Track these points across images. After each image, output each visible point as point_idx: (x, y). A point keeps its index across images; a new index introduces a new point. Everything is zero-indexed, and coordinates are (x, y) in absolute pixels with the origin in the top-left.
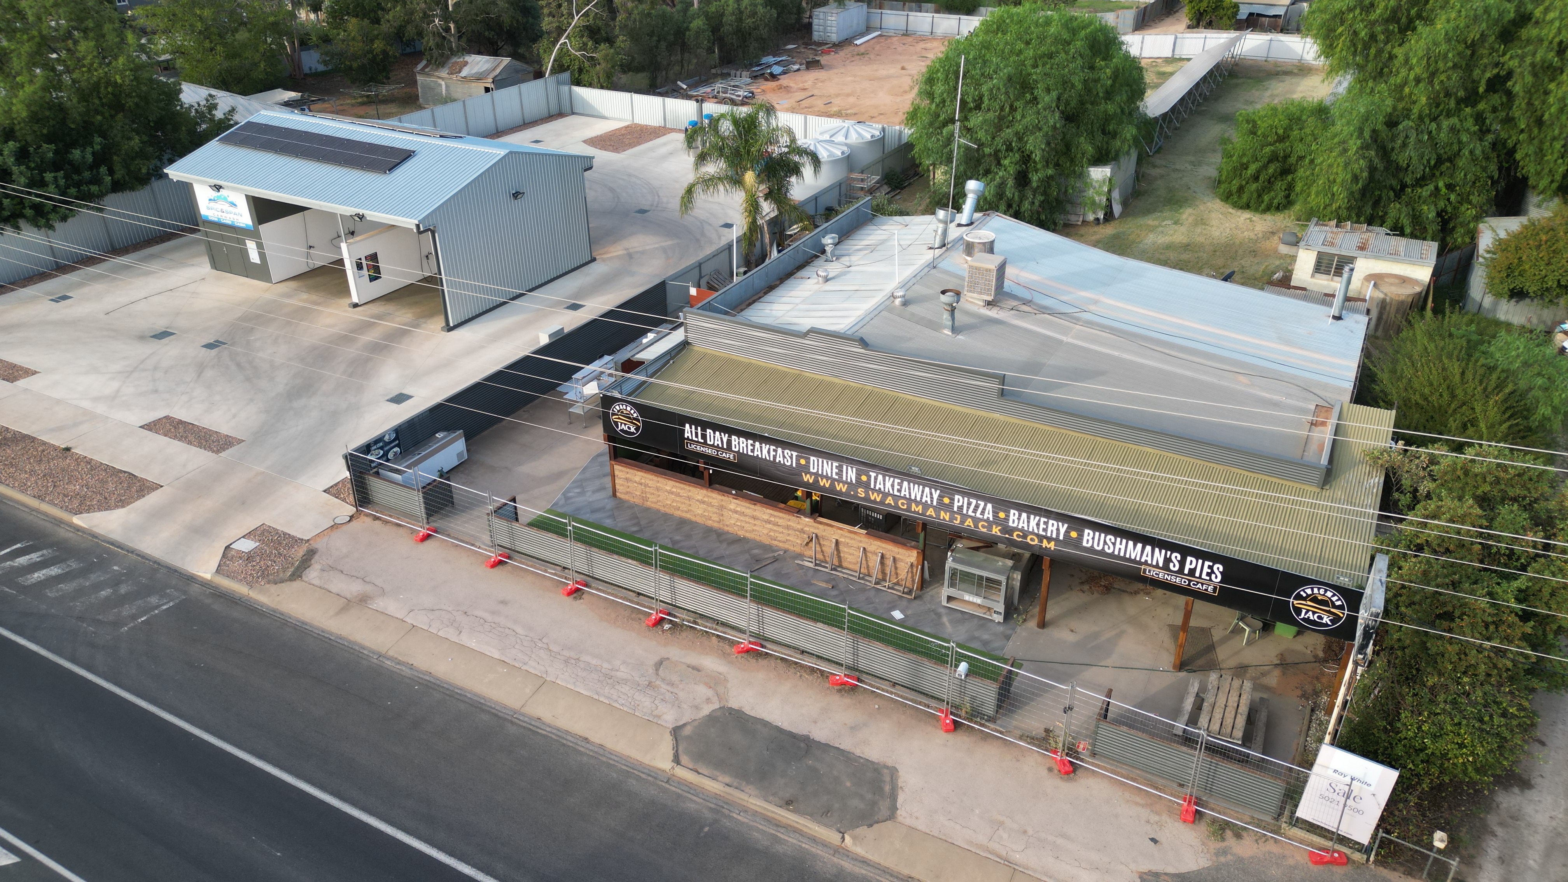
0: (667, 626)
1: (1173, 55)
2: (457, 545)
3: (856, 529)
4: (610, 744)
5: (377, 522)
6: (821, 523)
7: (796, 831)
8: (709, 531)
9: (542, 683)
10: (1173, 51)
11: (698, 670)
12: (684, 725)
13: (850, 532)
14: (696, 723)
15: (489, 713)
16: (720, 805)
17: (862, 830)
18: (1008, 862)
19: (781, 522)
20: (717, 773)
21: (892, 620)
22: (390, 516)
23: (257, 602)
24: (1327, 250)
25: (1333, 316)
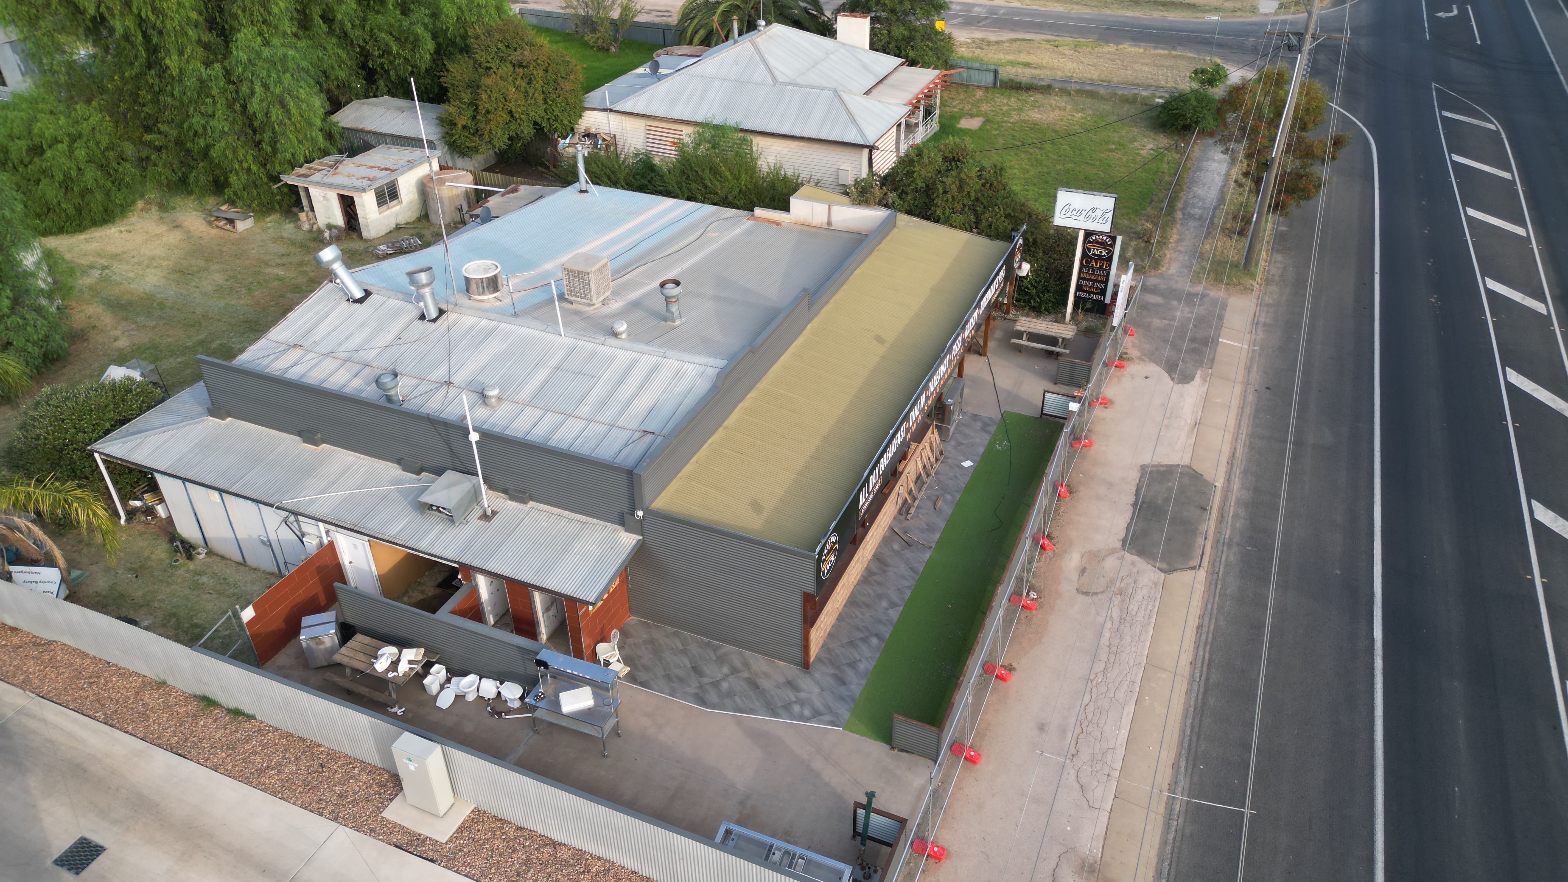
0: (1034, 595)
4: (1198, 612)
9: (1151, 665)
11: (1085, 569)
12: (1155, 567)
13: (913, 454)
14: (1150, 561)
15: (1204, 697)
16: (1223, 543)
17: (1207, 478)
18: (1196, 425)
20: (1197, 544)
24: (377, 184)
25: (582, 191)
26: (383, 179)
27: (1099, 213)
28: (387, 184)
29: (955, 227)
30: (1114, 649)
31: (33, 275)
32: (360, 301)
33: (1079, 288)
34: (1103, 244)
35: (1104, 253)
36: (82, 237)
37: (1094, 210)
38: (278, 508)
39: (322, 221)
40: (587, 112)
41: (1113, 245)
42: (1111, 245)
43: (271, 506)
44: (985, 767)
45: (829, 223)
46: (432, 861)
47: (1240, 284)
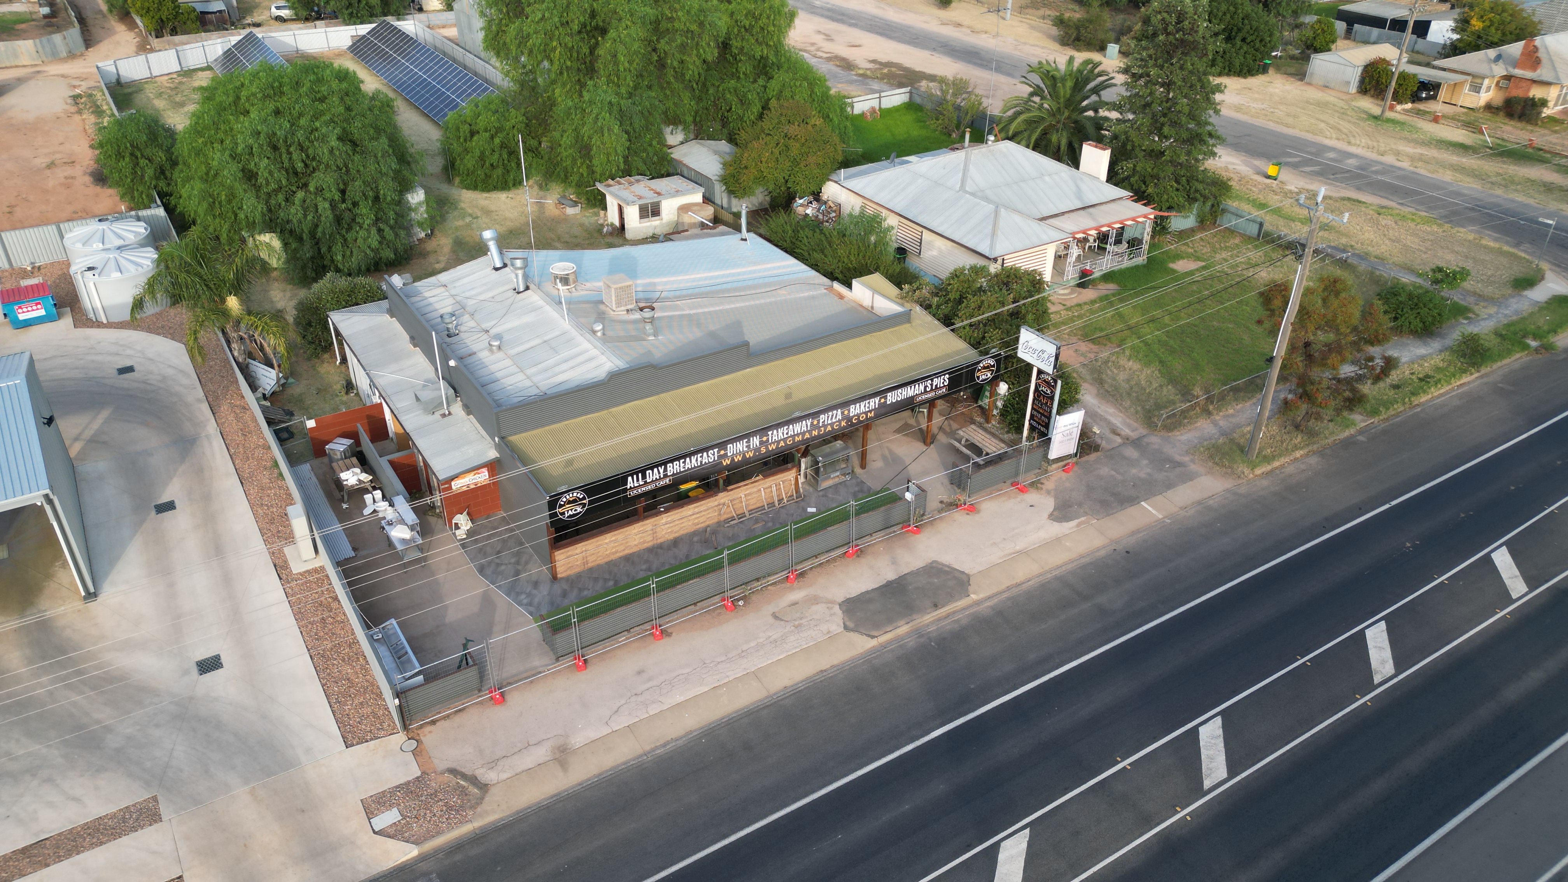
0: (741, 603)
1: (182, 68)
2: (532, 682)
3: (753, 479)
4: (835, 662)
5: (438, 724)
6: (732, 490)
7: (954, 613)
8: (652, 550)
9: (756, 675)
10: (180, 64)
11: (797, 603)
12: (844, 624)
13: (752, 483)
14: (846, 619)
15: (764, 708)
16: (918, 633)
17: (970, 589)
18: (1020, 552)
19: (702, 508)
20: (895, 624)
21: (813, 515)
22: (439, 713)
23: (493, 823)
24: (642, 202)
25: (742, 239)
26: (649, 198)
27: (1046, 355)
28: (651, 204)
29: (961, 337)
30: (743, 654)
31: (415, 210)
32: (497, 269)
33: (1032, 417)
34: (1048, 383)
35: (1049, 392)
36: (485, 195)
37: (1043, 351)
38: (367, 374)
39: (610, 220)
40: (830, 182)
41: (1055, 387)
42: (1053, 386)
43: (365, 370)
44: (583, 675)
45: (872, 307)
46: (280, 579)
47: (1230, 467)
